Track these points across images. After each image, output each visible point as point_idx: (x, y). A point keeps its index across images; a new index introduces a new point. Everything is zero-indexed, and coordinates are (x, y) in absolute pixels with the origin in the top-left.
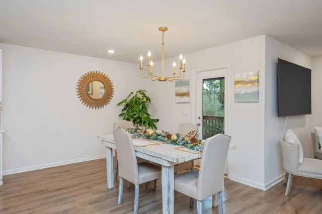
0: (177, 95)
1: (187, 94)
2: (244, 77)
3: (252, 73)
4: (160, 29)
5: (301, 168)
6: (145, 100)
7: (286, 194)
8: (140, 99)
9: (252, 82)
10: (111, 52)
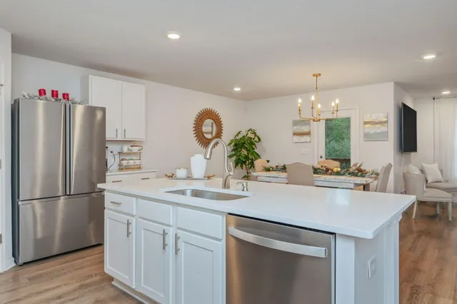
0: (295, 134)
1: (308, 134)
2: (374, 118)
3: (381, 115)
4: (314, 75)
5: (425, 195)
6: (256, 139)
7: (414, 217)
8: (251, 138)
9: (381, 123)
10: (237, 89)
